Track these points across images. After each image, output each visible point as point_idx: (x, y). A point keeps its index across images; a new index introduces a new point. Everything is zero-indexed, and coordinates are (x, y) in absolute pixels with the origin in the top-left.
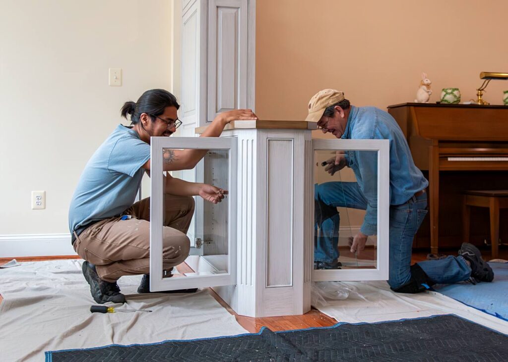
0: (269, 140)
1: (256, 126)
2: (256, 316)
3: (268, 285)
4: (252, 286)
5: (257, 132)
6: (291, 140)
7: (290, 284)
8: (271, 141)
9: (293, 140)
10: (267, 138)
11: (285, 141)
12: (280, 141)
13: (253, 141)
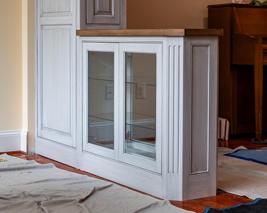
0: (192, 46)
1: (185, 34)
2: (183, 199)
3: (191, 173)
4: (179, 174)
5: (184, 39)
6: (208, 46)
7: (206, 170)
8: (193, 47)
9: (209, 46)
10: (191, 44)
11: (204, 47)
12: (200, 47)
13: (180, 47)
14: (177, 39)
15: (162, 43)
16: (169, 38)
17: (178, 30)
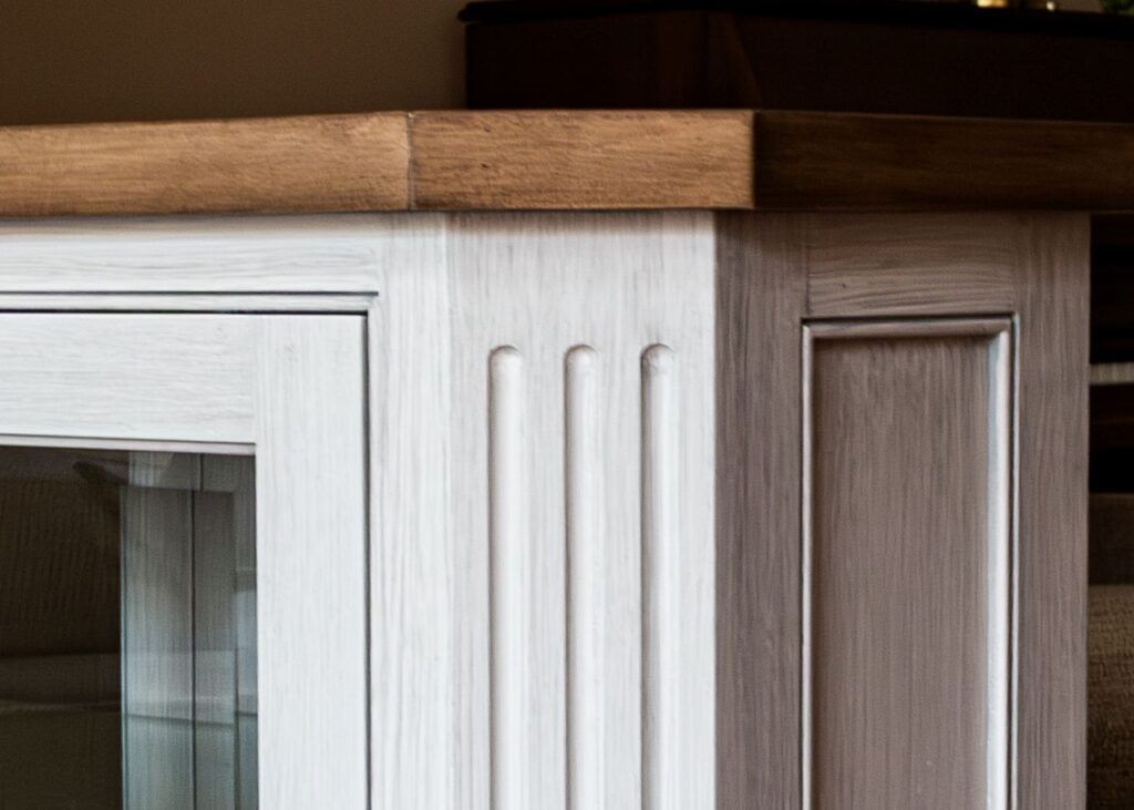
0: (816, 344)
6: (986, 338)
8: (830, 357)
9: (1004, 338)
10: (805, 322)
11: (942, 351)
12: (899, 360)
13: (662, 361)
14: (620, 248)
15: (365, 314)
16: (492, 244)
17: (657, 132)
